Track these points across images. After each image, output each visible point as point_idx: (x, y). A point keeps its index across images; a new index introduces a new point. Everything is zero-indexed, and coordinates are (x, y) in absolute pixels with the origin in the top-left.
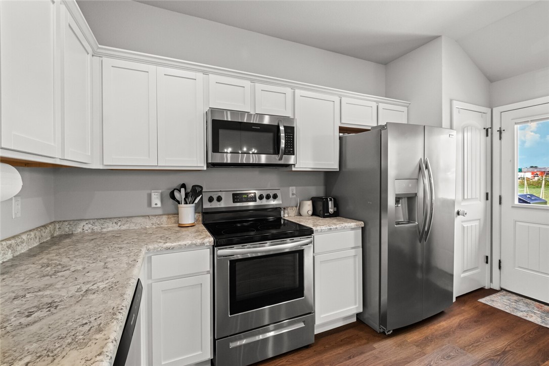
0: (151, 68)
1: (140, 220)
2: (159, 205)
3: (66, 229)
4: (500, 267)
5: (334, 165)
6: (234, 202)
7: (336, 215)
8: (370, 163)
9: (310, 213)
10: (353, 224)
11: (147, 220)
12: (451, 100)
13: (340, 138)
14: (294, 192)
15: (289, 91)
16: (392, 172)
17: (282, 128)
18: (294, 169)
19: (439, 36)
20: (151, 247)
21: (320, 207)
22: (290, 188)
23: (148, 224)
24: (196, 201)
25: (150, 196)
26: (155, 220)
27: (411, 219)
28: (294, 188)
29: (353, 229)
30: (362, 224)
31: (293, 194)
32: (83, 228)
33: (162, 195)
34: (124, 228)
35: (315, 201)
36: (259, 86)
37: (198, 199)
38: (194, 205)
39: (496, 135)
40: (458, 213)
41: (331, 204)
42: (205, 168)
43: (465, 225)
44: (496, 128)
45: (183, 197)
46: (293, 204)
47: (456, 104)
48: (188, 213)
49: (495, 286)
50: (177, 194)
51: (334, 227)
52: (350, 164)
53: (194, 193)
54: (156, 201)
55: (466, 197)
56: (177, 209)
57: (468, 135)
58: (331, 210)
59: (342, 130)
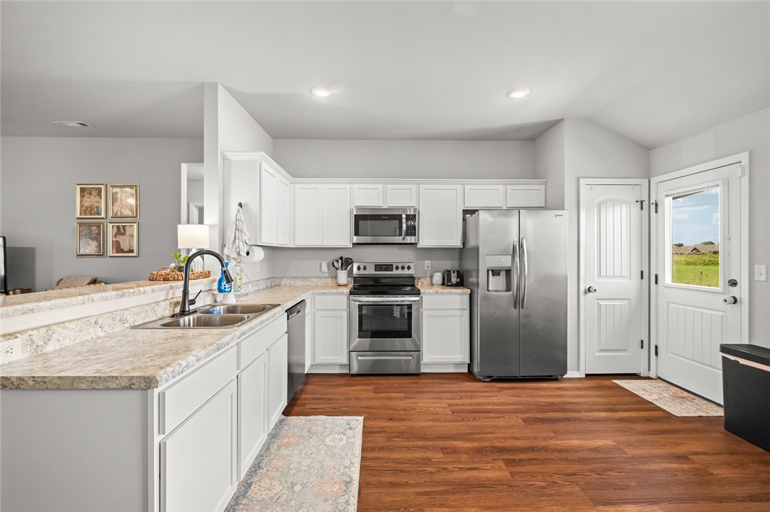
0: (319, 186)
1: (315, 280)
2: (326, 271)
3: (277, 281)
4: (656, 354)
5: (456, 243)
6: (376, 270)
9: (441, 283)
10: (462, 291)
11: (319, 280)
12: (578, 179)
13: (464, 219)
14: (430, 265)
15: (414, 187)
16: (483, 249)
17: (404, 216)
18: (418, 247)
19: (562, 119)
20: (315, 291)
22: (426, 261)
23: (319, 282)
24: (348, 268)
25: (321, 264)
26: (324, 280)
27: (509, 289)
28: (429, 261)
30: (469, 291)
31: (428, 267)
32: (285, 282)
33: (328, 264)
34: (306, 284)
36: (389, 187)
37: (350, 267)
38: (346, 271)
40: (588, 290)
41: (454, 276)
42: (352, 247)
43: (602, 303)
44: (653, 202)
45: (340, 265)
46: (428, 275)
47: (583, 181)
48: (343, 276)
49: (652, 375)
50: (336, 264)
51: (441, 291)
52: (471, 242)
53: (346, 263)
54: (325, 268)
55: (603, 274)
56: (337, 273)
58: (453, 281)
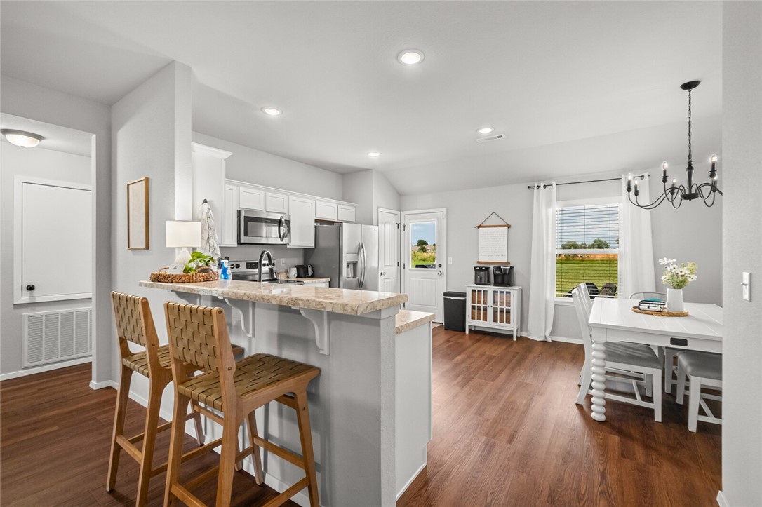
5: (311, 244)
6: (247, 268)
7: (312, 276)
8: (332, 243)
9: (296, 275)
10: (324, 280)
12: (378, 208)
13: (315, 227)
14: (284, 262)
15: (285, 197)
16: (345, 250)
17: (283, 221)
18: (288, 247)
19: (371, 170)
21: (302, 272)
22: (282, 259)
27: (355, 276)
28: (284, 259)
29: (324, 282)
30: (329, 280)
31: (283, 264)
35: (298, 267)
36: (268, 194)
39: (403, 227)
40: (381, 274)
41: (310, 269)
42: (236, 246)
43: (385, 281)
44: (402, 224)
46: (284, 270)
47: (380, 209)
52: (322, 244)
55: (386, 265)
57: (388, 226)
58: (310, 273)
59: (317, 221)
